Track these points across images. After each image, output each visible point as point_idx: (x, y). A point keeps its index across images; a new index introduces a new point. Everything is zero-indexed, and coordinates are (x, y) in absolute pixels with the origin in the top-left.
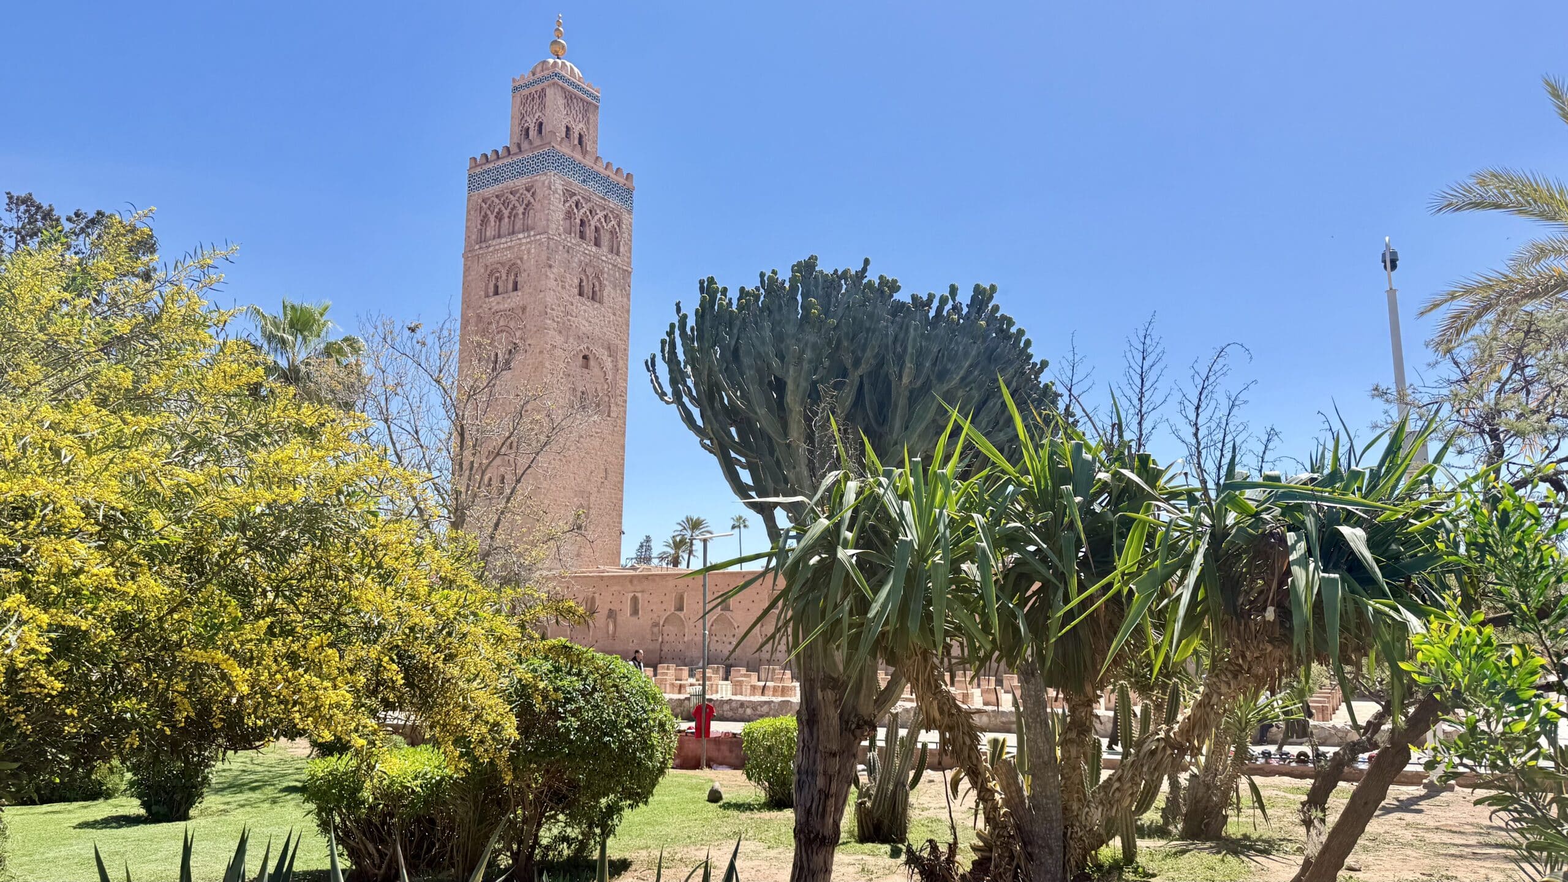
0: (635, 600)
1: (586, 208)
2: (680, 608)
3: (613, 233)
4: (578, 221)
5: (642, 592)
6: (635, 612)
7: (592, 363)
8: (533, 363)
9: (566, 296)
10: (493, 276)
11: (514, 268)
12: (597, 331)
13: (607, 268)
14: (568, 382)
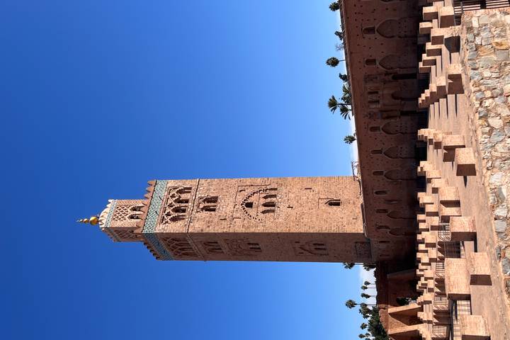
0: (376, 193)
2: (381, 173)
3: (181, 192)
4: (177, 214)
5: (373, 189)
6: (384, 192)
7: (249, 201)
9: (216, 220)
10: (212, 251)
11: (207, 244)
12: (232, 199)
13: (198, 196)
14: (261, 216)
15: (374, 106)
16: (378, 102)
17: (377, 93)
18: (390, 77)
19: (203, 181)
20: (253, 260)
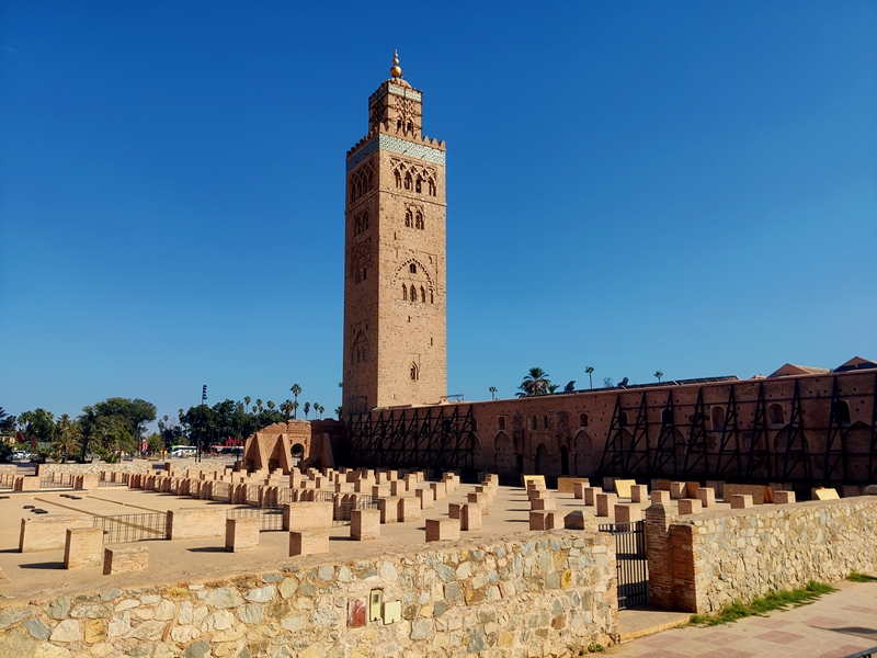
1: (408, 167)
3: (431, 182)
4: (403, 178)
7: (418, 269)
8: (375, 273)
9: (395, 227)
10: (358, 221)
11: (366, 215)
12: (420, 248)
13: (426, 205)
14: (400, 283)
15: (529, 423)
16: (535, 428)
17: (546, 427)
18: (565, 443)
19: (444, 210)
20: (346, 272)
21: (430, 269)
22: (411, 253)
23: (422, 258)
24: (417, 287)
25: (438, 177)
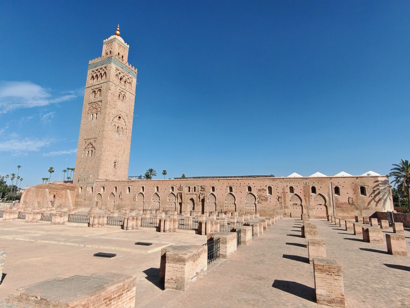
4: (119, 78)
8: (103, 117)
9: (114, 99)
10: (93, 92)
11: (100, 90)
12: (124, 110)
13: (128, 93)
14: (114, 124)
16: (189, 191)
18: (203, 198)
19: (134, 97)
21: (126, 120)
22: (120, 112)
23: (123, 115)
24: (120, 127)
25: (133, 82)
